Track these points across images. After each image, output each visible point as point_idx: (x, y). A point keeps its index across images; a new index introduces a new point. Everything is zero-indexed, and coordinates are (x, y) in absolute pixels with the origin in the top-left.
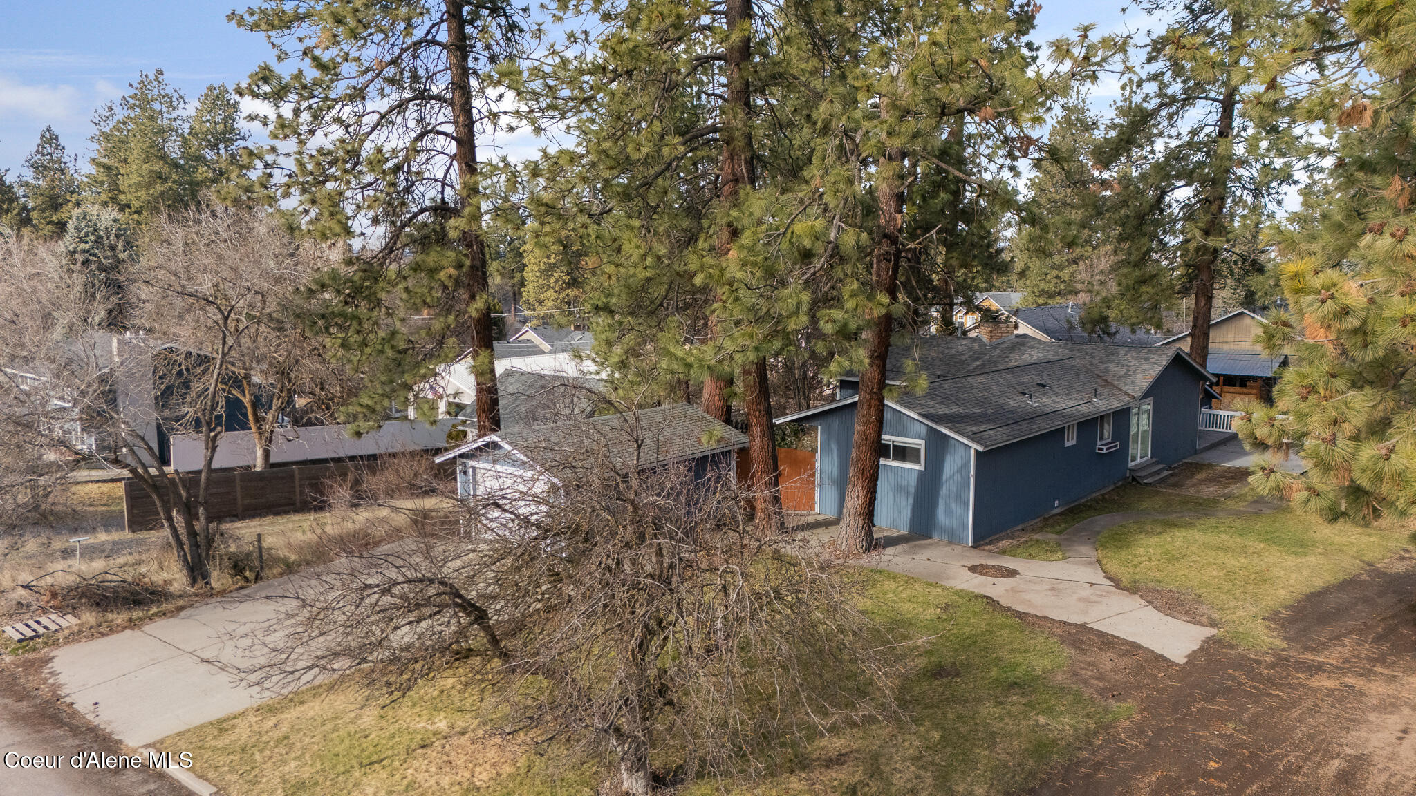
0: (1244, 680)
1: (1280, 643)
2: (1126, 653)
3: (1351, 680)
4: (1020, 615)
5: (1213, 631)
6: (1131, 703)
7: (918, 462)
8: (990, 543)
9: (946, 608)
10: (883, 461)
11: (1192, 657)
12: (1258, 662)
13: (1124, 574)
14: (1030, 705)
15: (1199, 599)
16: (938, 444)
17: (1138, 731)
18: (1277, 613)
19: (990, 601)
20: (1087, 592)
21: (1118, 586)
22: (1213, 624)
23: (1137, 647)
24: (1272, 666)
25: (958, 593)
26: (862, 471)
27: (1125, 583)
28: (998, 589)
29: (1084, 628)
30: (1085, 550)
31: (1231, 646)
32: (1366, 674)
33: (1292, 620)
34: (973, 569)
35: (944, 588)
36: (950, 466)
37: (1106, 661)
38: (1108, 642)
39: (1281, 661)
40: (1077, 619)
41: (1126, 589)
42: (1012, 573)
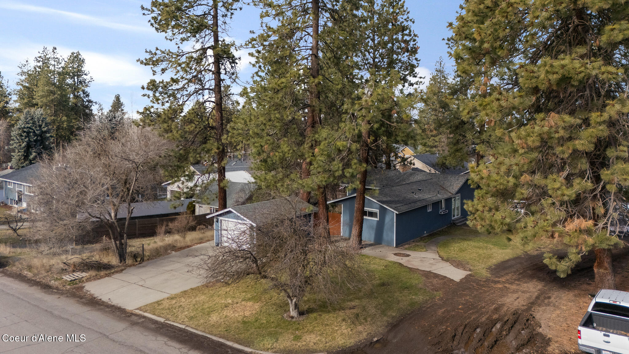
0: (475, 285)
1: (489, 275)
2: (442, 279)
3: (507, 285)
4: (410, 269)
5: (470, 273)
6: (441, 292)
7: (377, 217)
8: (402, 246)
9: (386, 266)
10: (365, 217)
11: (461, 280)
12: (480, 281)
13: (445, 255)
14: (410, 293)
15: (468, 263)
16: (383, 211)
17: (441, 299)
18: (490, 267)
19: (400, 264)
20: (432, 261)
21: (443, 260)
22: (470, 270)
23: (445, 277)
24: (485, 282)
25: (390, 262)
26: (358, 221)
27: (445, 258)
28: (403, 261)
29: (430, 272)
30: (433, 248)
31: (474, 276)
32: (511, 283)
33: (495, 269)
34: (395, 254)
35: (386, 260)
36: (387, 219)
37: (435, 281)
38: (436, 276)
39: (487, 280)
40: (428, 270)
41: (445, 260)
42: (408, 256)
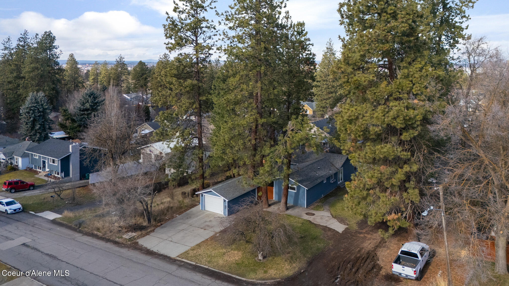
0: (349, 236)
1: (357, 228)
2: (332, 232)
3: (366, 235)
4: (315, 224)
5: (347, 226)
6: (332, 241)
7: (295, 190)
8: (309, 207)
9: (302, 224)
10: (289, 190)
11: (343, 232)
12: (352, 232)
13: (334, 213)
14: (317, 242)
15: (346, 219)
16: (299, 187)
17: (332, 246)
18: (359, 222)
19: (310, 222)
20: (327, 219)
22: (348, 225)
23: (334, 230)
24: (355, 233)
25: (304, 220)
27: (334, 216)
28: (311, 218)
29: (326, 227)
30: (327, 207)
31: (349, 229)
32: (368, 234)
33: (361, 223)
34: (307, 214)
35: (302, 219)
36: (301, 191)
37: (329, 233)
38: (330, 229)
39: (356, 232)
40: (325, 225)
42: (314, 214)
